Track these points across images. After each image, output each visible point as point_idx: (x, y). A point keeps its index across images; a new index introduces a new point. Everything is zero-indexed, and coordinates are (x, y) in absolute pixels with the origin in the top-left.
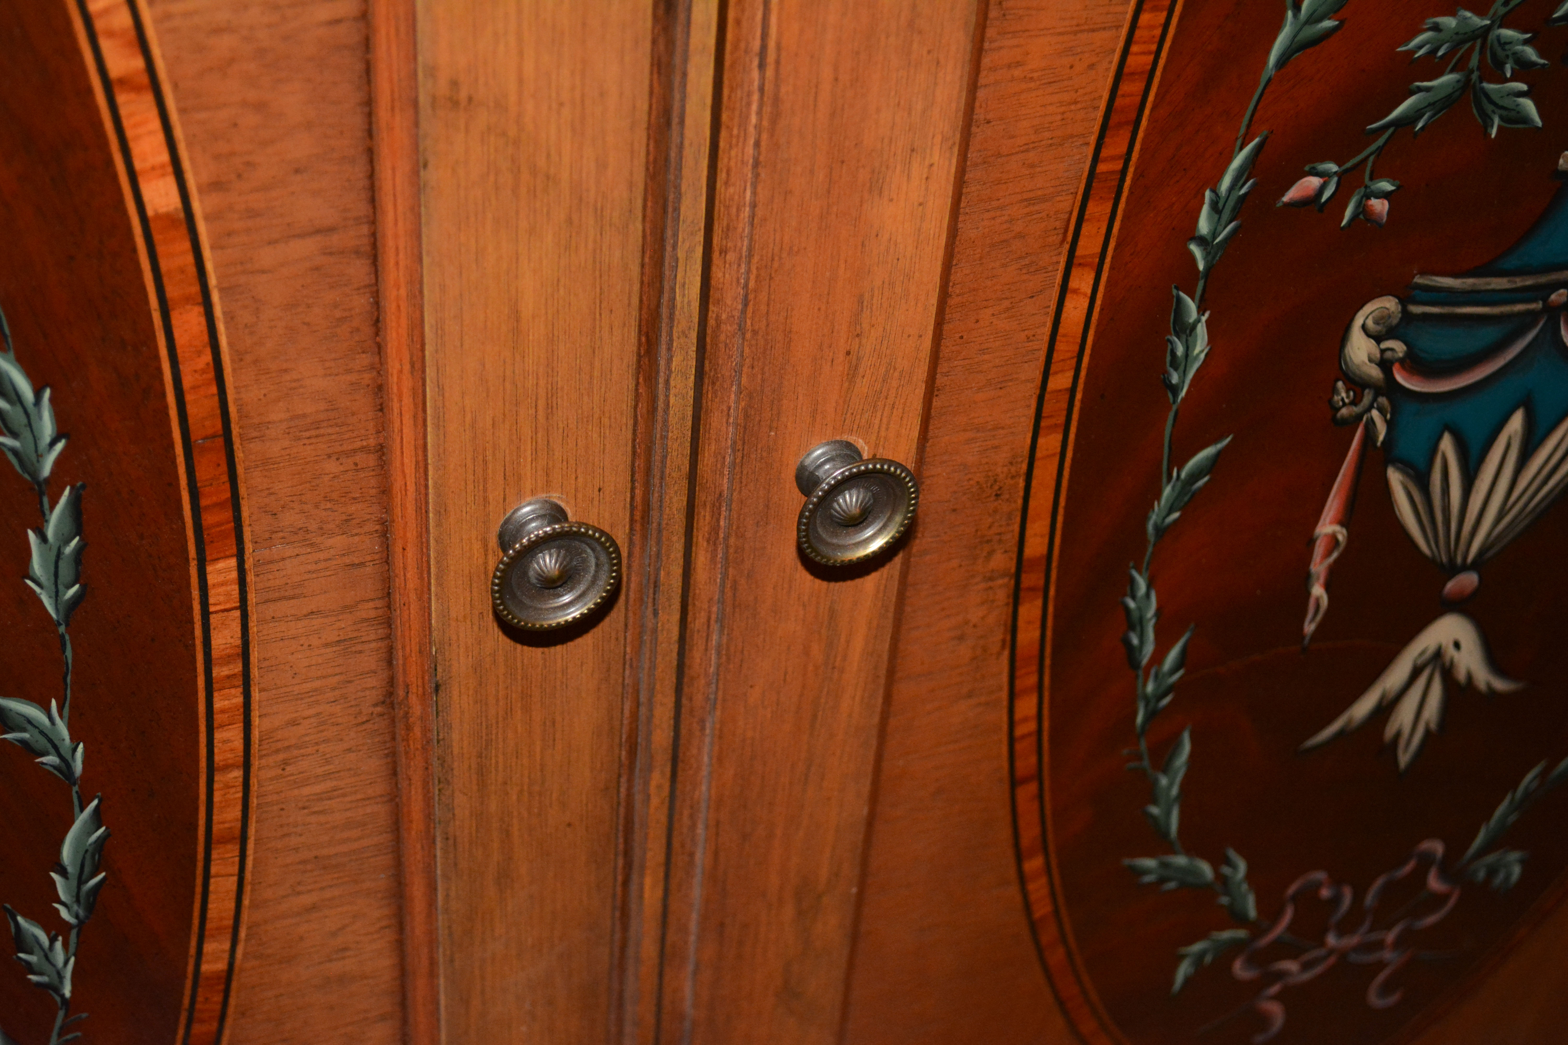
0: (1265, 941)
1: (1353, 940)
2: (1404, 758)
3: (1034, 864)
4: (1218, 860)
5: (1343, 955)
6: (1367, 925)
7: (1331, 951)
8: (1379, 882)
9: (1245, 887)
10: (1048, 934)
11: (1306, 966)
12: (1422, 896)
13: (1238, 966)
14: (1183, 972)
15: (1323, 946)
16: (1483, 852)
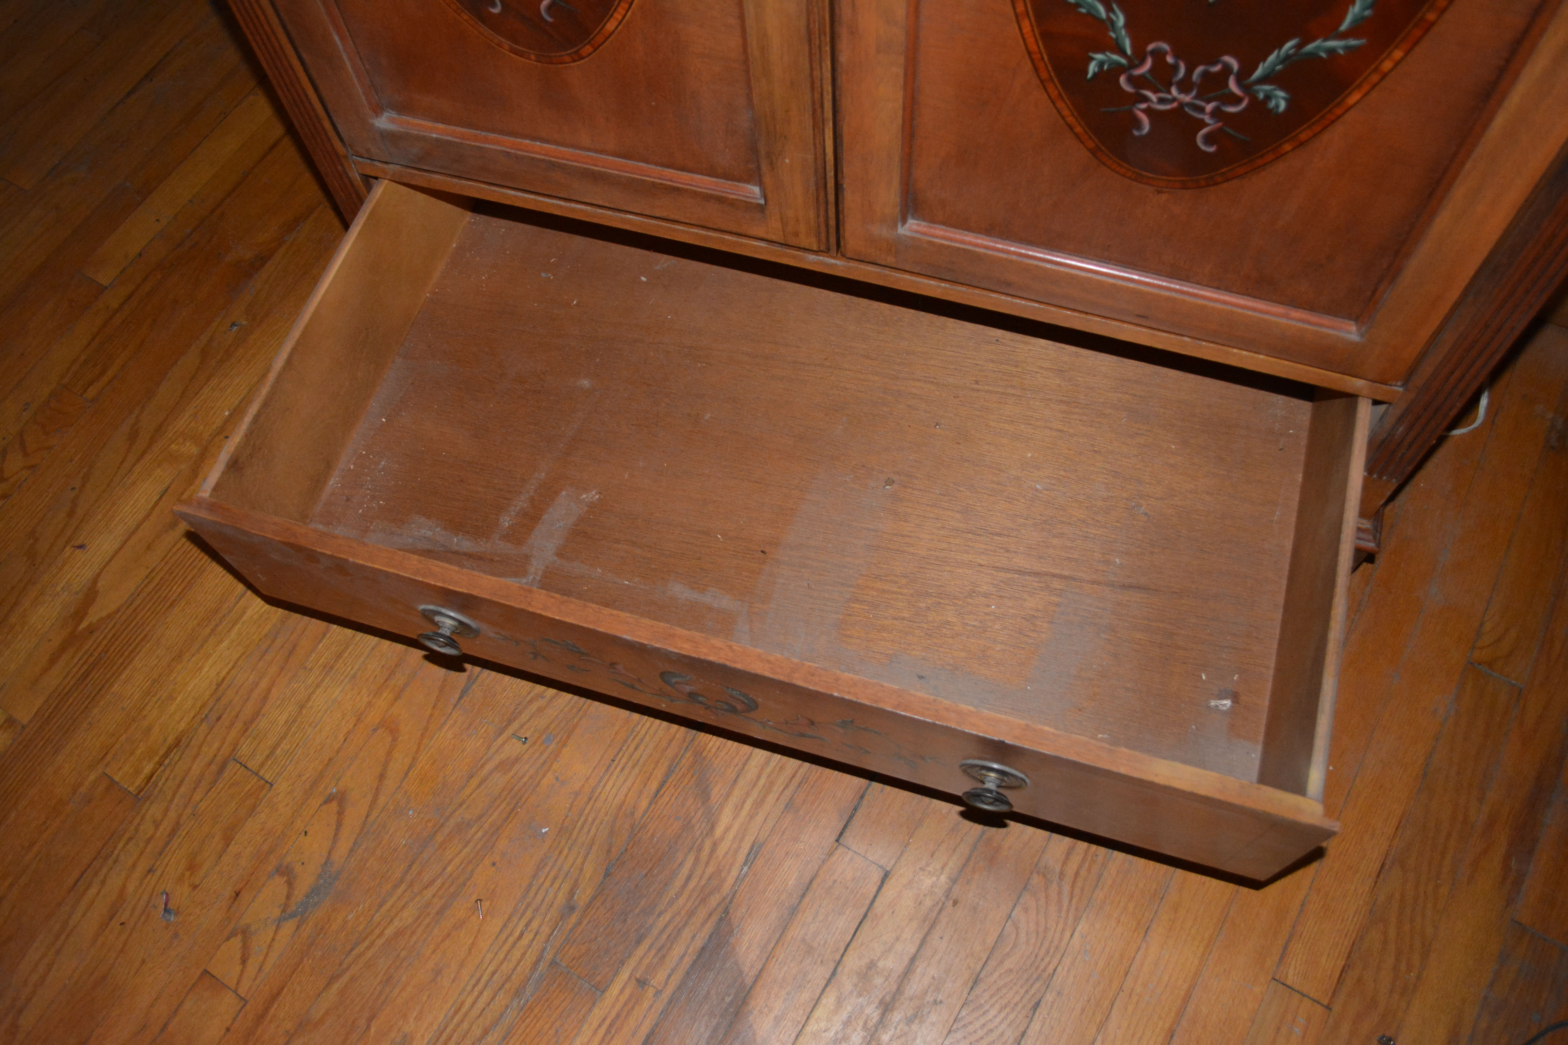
0: (1136, 72)
1: (1186, 98)
4: (1109, 9)
5: (1182, 105)
6: (1194, 93)
7: (1174, 100)
8: (1201, 68)
9: (1123, 32)
11: (1161, 101)
12: (1226, 91)
13: (1122, 80)
14: (1092, 68)
15: (1169, 92)
16: (1263, 80)
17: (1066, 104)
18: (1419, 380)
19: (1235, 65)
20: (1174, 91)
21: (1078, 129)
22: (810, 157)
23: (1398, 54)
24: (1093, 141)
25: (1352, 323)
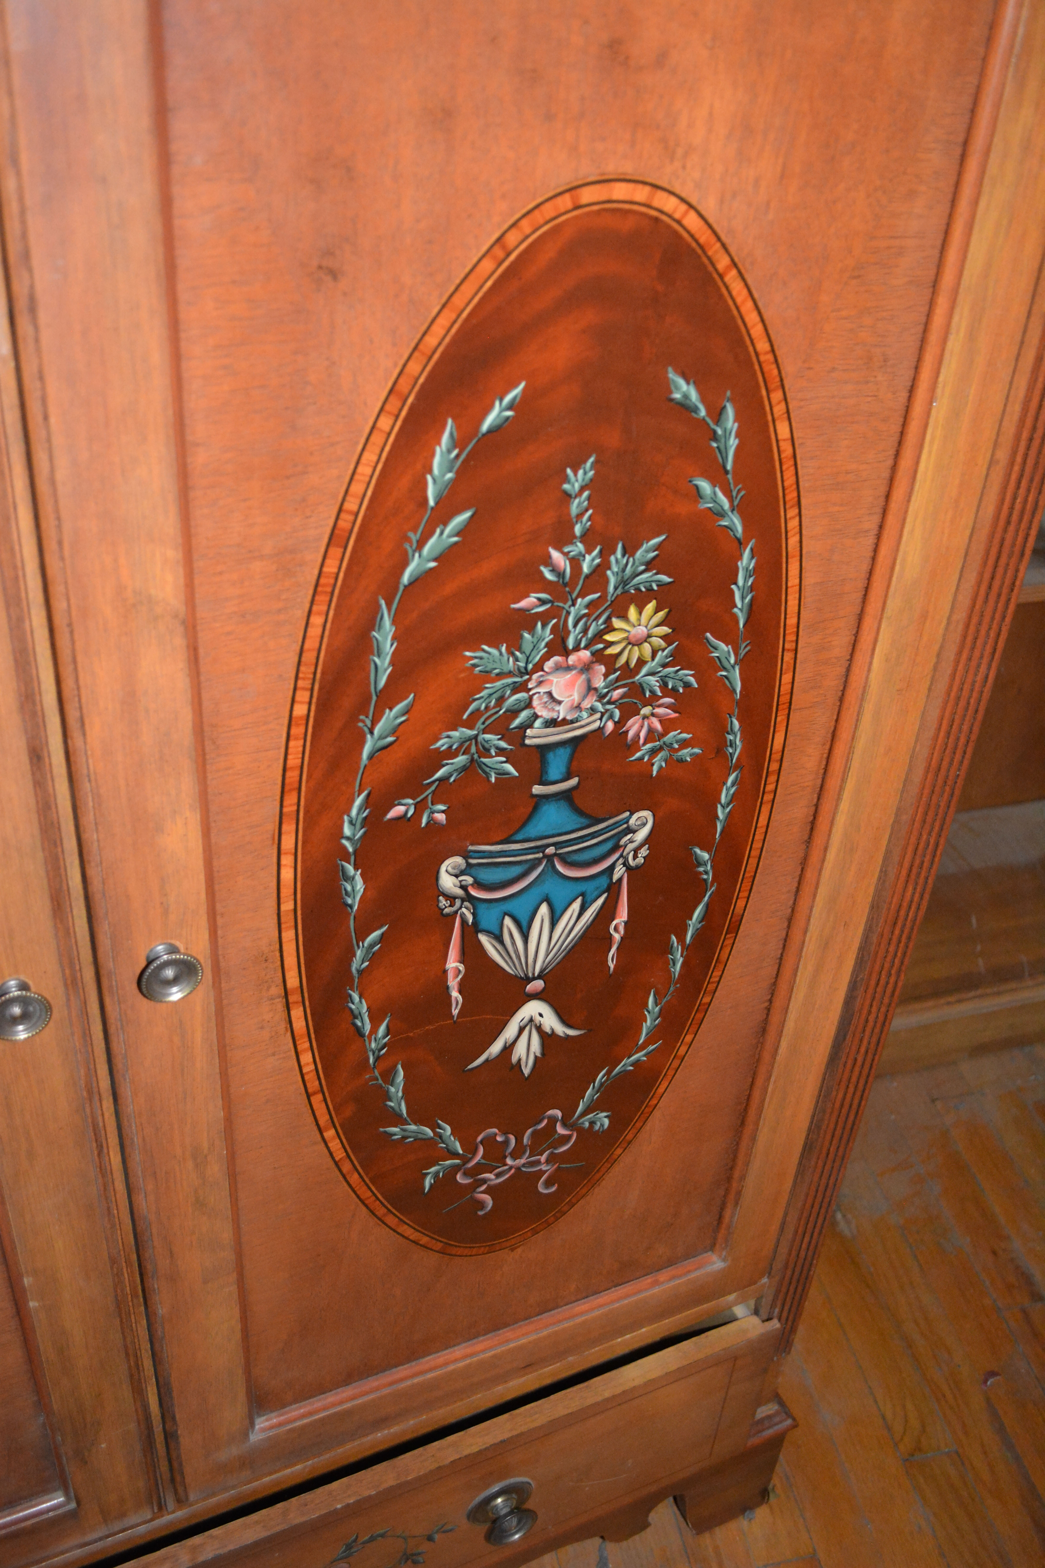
0: (471, 1165)
1: (522, 1161)
2: (526, 1071)
3: (330, 1134)
4: (434, 1126)
5: (518, 1169)
6: (528, 1154)
7: (511, 1168)
8: (529, 1131)
9: (452, 1138)
10: (346, 1167)
11: (498, 1175)
12: (556, 1136)
13: (459, 1178)
14: (428, 1182)
15: (506, 1165)
16: (584, 1114)
17: (408, 1225)
18: (778, 1265)
19: (558, 1113)
20: (509, 1161)
21: (425, 1240)
22: (132, 1426)
23: (689, 1038)
24: (441, 1242)
25: (710, 1253)
